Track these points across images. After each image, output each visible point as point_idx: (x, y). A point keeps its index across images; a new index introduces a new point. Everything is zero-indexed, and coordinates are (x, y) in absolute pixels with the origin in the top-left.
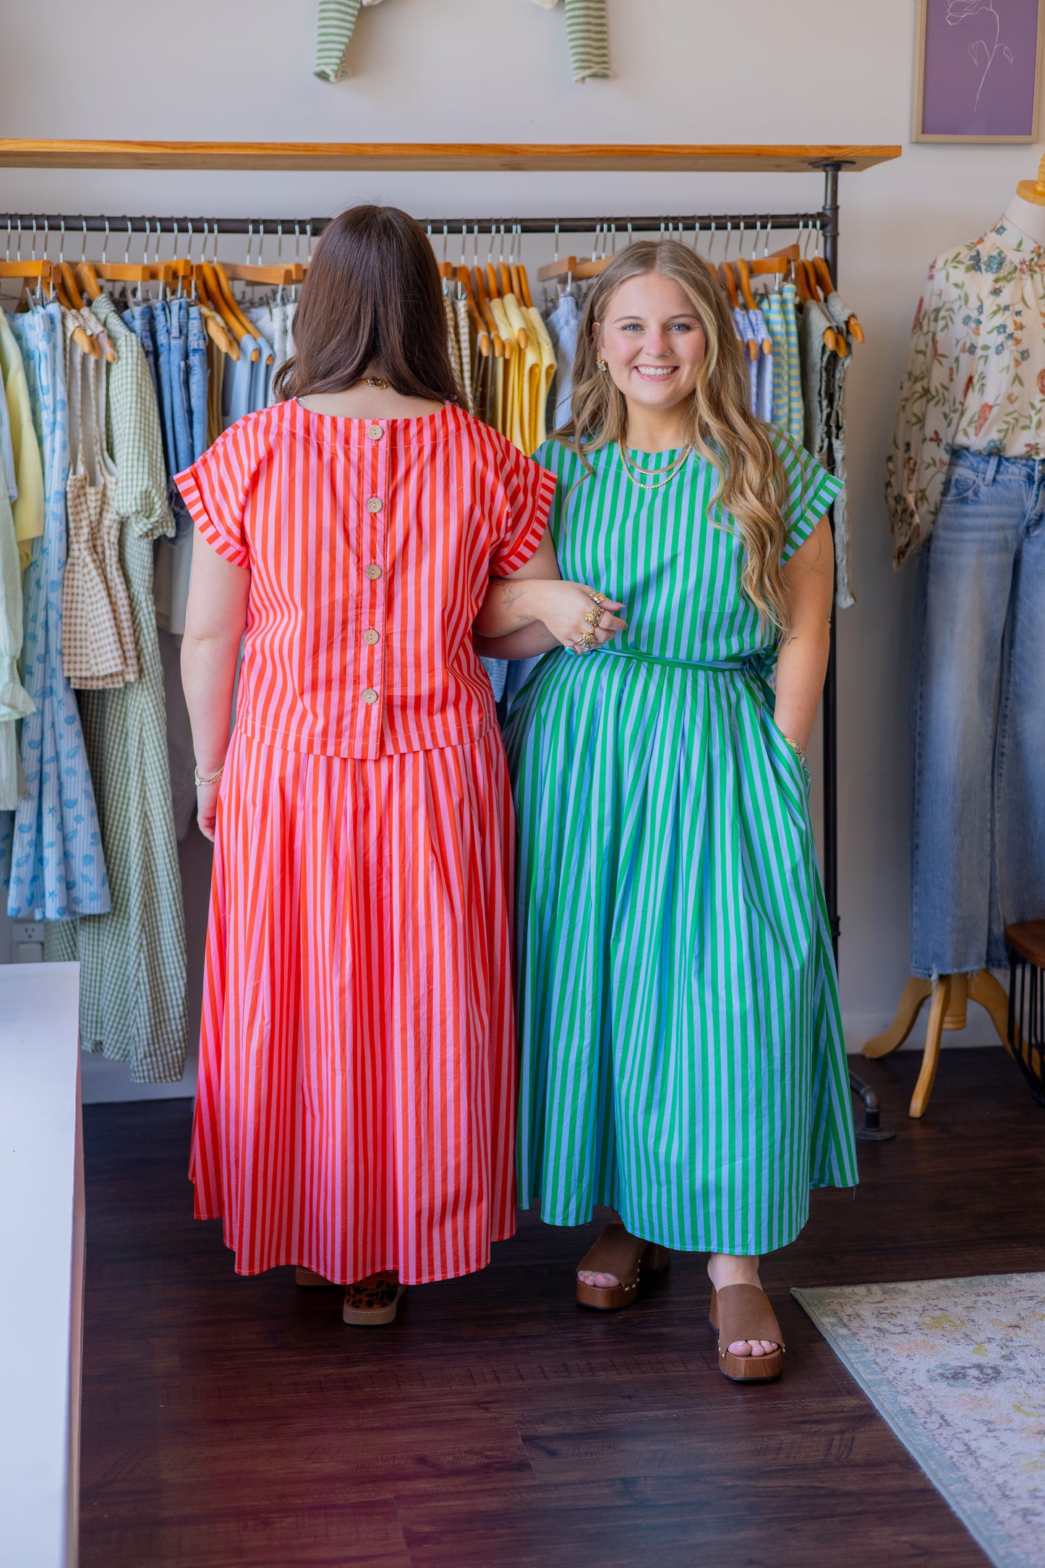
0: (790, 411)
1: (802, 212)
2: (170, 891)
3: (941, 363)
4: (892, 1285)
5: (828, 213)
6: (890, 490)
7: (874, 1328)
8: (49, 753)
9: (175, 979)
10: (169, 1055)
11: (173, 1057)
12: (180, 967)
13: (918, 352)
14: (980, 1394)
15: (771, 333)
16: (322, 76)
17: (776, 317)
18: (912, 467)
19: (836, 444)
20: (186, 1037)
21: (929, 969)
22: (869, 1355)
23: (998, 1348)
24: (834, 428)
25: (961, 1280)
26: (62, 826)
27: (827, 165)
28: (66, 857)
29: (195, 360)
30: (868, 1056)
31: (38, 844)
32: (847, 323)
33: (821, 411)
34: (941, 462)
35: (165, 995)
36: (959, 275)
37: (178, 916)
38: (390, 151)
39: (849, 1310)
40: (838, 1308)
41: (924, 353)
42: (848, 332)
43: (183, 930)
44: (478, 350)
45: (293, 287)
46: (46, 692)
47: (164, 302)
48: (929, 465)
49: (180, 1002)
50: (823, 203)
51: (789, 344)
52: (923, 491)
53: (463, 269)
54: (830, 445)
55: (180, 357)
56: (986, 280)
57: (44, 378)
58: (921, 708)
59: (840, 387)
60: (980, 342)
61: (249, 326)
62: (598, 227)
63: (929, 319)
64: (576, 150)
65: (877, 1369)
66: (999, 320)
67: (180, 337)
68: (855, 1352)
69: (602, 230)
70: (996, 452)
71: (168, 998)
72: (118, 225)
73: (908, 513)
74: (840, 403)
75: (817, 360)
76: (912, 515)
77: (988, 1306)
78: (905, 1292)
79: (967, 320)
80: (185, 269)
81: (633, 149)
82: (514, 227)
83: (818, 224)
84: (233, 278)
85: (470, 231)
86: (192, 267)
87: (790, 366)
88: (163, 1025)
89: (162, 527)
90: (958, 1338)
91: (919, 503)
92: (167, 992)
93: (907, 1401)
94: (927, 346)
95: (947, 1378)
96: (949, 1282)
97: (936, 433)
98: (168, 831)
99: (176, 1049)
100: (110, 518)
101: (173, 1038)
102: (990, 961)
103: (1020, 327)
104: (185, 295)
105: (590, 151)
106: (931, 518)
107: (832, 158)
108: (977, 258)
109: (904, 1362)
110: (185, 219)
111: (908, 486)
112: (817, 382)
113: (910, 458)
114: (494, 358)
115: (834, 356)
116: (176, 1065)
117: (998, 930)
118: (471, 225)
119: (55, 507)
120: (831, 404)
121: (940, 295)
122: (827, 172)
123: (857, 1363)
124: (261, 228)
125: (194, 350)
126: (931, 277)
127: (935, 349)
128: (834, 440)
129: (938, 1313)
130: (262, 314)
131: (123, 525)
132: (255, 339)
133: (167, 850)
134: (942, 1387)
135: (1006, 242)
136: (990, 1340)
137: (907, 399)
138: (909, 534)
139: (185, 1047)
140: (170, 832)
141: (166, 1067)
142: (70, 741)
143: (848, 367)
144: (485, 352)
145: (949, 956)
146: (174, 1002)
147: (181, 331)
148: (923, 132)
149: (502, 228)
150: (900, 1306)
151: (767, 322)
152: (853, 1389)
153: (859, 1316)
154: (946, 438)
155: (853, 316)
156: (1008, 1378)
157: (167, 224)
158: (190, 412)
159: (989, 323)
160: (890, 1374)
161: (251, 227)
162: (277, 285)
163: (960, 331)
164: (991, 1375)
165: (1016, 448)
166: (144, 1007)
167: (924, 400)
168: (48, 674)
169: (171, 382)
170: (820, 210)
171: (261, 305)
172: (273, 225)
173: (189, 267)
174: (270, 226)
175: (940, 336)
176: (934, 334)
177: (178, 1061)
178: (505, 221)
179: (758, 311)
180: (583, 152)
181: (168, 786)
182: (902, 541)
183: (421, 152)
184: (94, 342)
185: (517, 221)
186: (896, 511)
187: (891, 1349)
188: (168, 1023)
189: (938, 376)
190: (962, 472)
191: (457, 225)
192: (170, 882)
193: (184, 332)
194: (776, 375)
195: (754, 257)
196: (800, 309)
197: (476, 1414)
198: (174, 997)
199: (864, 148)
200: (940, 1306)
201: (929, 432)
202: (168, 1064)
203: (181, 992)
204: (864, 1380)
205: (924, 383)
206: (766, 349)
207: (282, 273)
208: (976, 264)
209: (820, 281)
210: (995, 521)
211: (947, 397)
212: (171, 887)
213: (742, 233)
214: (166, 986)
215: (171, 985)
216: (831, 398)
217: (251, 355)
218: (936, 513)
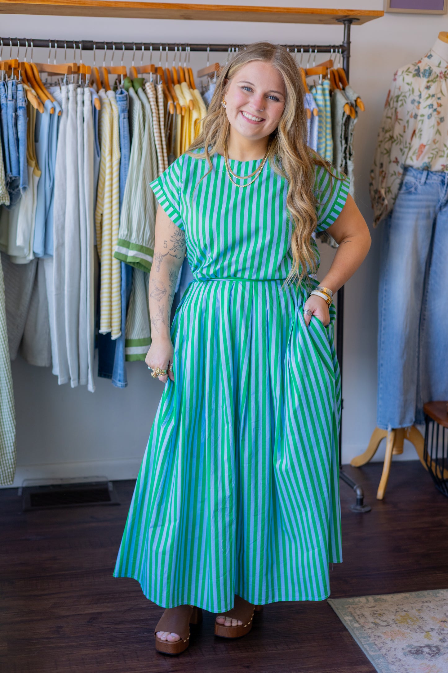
0: (326, 145)
1: (332, 44)
2: (7, 388)
3: (399, 123)
4: (378, 597)
5: (346, 45)
6: (372, 187)
7: (372, 623)
9: (9, 432)
10: (6, 471)
11: (8, 473)
12: (12, 427)
13: (388, 117)
14: (431, 663)
15: (318, 105)
17: (320, 97)
18: (384, 175)
19: (350, 163)
20: (15, 462)
21: (387, 425)
22: (371, 639)
23: (437, 635)
24: (348, 155)
25: (414, 594)
27: (344, 21)
29: (20, 112)
30: (354, 465)
32: (356, 101)
33: (342, 145)
34: (399, 173)
35: (4, 441)
36: (409, 78)
37: (11, 401)
38: (123, 5)
39: (358, 612)
40: (352, 611)
41: (390, 118)
42: (356, 106)
43: (14, 408)
44: (168, 111)
45: (72, 76)
47: (4, 82)
48: (392, 175)
49: (12, 444)
50: (342, 40)
51: (326, 111)
52: (389, 188)
53: (160, 68)
54: (346, 163)
55: (13, 111)
56: (423, 81)
58: (385, 296)
59: (351, 134)
60: (420, 112)
61: (49, 96)
62: (229, 49)
63: (393, 102)
64: (219, 8)
65: (376, 648)
66: (429, 102)
67: (12, 100)
68: (364, 638)
69: (231, 51)
70: (427, 169)
71: (6, 442)
73: (382, 198)
74: (351, 142)
75: (340, 120)
76: (383, 200)
77: (429, 609)
78: (386, 601)
79: (413, 101)
80: (15, 64)
81: (248, 8)
82: (187, 48)
83: (340, 50)
84: (41, 71)
85: (164, 49)
86: (19, 63)
87: (326, 123)
88: (3, 456)
89: (3, 200)
90: (416, 629)
91: (387, 194)
92: (5, 439)
94: (392, 114)
95: (413, 654)
96: (407, 595)
97: (396, 159)
98: (6, 357)
99: (10, 468)
101: (8, 463)
102: (417, 422)
103: (440, 105)
104: (15, 78)
105: (226, 9)
106: (392, 201)
107: (349, 16)
108: (418, 70)
109: (389, 644)
110: (16, 39)
111: (381, 185)
112: (340, 131)
113: (383, 171)
114: (176, 115)
115: (349, 118)
116: (10, 476)
117: (421, 406)
118: (165, 46)
120: (346, 142)
121: (399, 89)
122: (345, 24)
123: (365, 644)
124: (56, 45)
125: (20, 107)
126: (395, 80)
127: (397, 116)
128: (348, 161)
129: (403, 614)
130: (56, 90)
132: (52, 102)
133: (5, 367)
134: (411, 660)
135: (433, 63)
136: (432, 630)
137: (381, 142)
138: (382, 209)
139: (15, 467)
140: (7, 358)
141: (5, 478)
143: (356, 124)
144: (172, 112)
145: (397, 419)
146: (9, 445)
147: (13, 97)
148: (390, 7)
149: (180, 48)
150: (384, 609)
151: (315, 100)
153: (363, 615)
154: (402, 161)
155: (358, 97)
156: (445, 653)
157: (6, 41)
158: (17, 140)
159: (424, 103)
160: (383, 651)
161: (50, 44)
162: (64, 75)
163: (409, 107)
164: (436, 652)
165: (437, 166)
167: (390, 142)
169: (7, 124)
170: (341, 44)
171: (56, 85)
172: (62, 44)
173: (18, 63)
174: (60, 44)
175: (399, 110)
176: (396, 109)
177: (11, 475)
178: (182, 45)
179: (310, 94)
180: (223, 9)
181: (6, 334)
182: (378, 213)
183: (139, 6)
185: (188, 45)
186: (375, 198)
187: (383, 636)
188: (6, 455)
189: (398, 130)
190: (409, 178)
191: (157, 46)
192: (7, 383)
193: (15, 97)
194: (320, 127)
195: (308, 67)
196: (332, 93)
198: (9, 442)
199: (365, 11)
200: (404, 609)
201: (393, 158)
202: (6, 476)
203: (12, 439)
204: (370, 656)
205: (391, 133)
206: (315, 113)
207: (67, 68)
208: (418, 73)
209: (341, 80)
210: (424, 203)
211: (402, 140)
212: (7, 386)
213: (302, 55)
214: (5, 436)
215: (7, 436)
216: (346, 139)
217: (50, 110)
218: (395, 199)
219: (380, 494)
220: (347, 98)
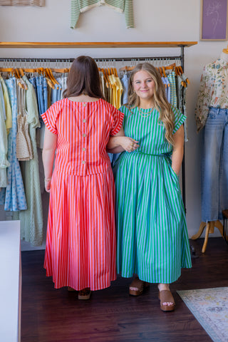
0: (174, 99)
1: (176, 56)
3: (207, 88)
4: (198, 290)
5: (182, 56)
6: (196, 116)
7: (195, 299)
8: (13, 175)
9: (40, 224)
14: (218, 314)
15: (170, 82)
16: (72, 28)
17: (171, 79)
18: (200, 111)
20: (43, 236)
21: (206, 220)
22: (193, 305)
23: (222, 304)
24: (183, 103)
25: (213, 289)
26: (16, 190)
28: (17, 197)
29: (45, 89)
30: (193, 239)
31: (11, 194)
32: (186, 80)
33: (181, 99)
34: (207, 110)
35: (38, 227)
36: (210, 69)
39: (189, 295)
40: (187, 295)
42: (186, 82)
43: (42, 213)
44: (106, 87)
45: (66, 73)
46: (13, 162)
47: (38, 77)
48: (204, 111)
49: (42, 229)
50: (181, 54)
51: (173, 85)
52: (203, 116)
53: (103, 69)
55: (42, 89)
56: (216, 70)
57: (12, 93)
59: (185, 94)
60: (215, 84)
61: (56, 82)
62: (132, 60)
63: (204, 79)
65: (195, 308)
66: (219, 79)
67: (41, 84)
68: (190, 305)
70: (219, 108)
72: (28, 60)
74: (185, 97)
75: (180, 88)
76: (201, 121)
77: (219, 294)
78: (201, 291)
79: (212, 79)
83: (180, 58)
84: (53, 71)
85: (104, 61)
87: (174, 90)
88: (38, 234)
89: (38, 125)
90: (213, 301)
91: (202, 119)
93: (202, 315)
94: (203, 85)
95: (211, 310)
96: (211, 289)
97: (206, 104)
98: (39, 192)
100: (26, 123)
102: (219, 218)
103: (224, 80)
104: (43, 75)
105: (130, 43)
107: (183, 44)
108: (214, 66)
109: (201, 307)
110: (42, 59)
111: (200, 115)
113: (200, 109)
114: (110, 88)
115: (183, 87)
117: (221, 211)
119: (14, 121)
121: (206, 74)
122: (181, 47)
123: (190, 307)
124: (59, 61)
125: (44, 87)
126: (204, 70)
127: (205, 85)
128: (183, 105)
129: (208, 296)
130: (59, 79)
131: (29, 125)
132: (58, 85)
133: (39, 195)
134: (209, 312)
135: (220, 62)
136: (220, 302)
137: (199, 96)
138: (200, 126)
139: (43, 239)
142: (18, 172)
143: (186, 89)
144: (108, 87)
145: (210, 217)
148: (202, 38)
150: (200, 294)
151: (169, 80)
152: (190, 313)
153: (191, 297)
154: (208, 104)
155: (187, 78)
156: (224, 310)
157: (39, 60)
158: (44, 100)
159: (217, 80)
160: (198, 309)
161: (57, 60)
162: (62, 73)
163: (211, 82)
164: (220, 309)
166: (34, 230)
167: (203, 96)
168: (13, 158)
169: (39, 94)
170: (180, 56)
171: (59, 77)
173: (43, 69)
174: (61, 60)
175: (206, 83)
178: (112, 59)
179: (167, 78)
181: (39, 182)
182: (198, 127)
184: (23, 85)
185: (114, 59)
186: (197, 120)
187: (198, 304)
189: (206, 91)
190: (212, 112)
191: (101, 59)
194: (171, 91)
195: (166, 66)
196: (176, 77)
197: (107, 319)
198: (40, 228)
199: (189, 42)
200: (209, 294)
201: (204, 103)
204: (192, 311)
205: (203, 93)
206: (169, 86)
207: (63, 70)
208: (214, 67)
209: (180, 71)
210: (219, 122)
211: (208, 96)
212: (40, 204)
213: (163, 61)
214: (38, 225)
216: (183, 96)
217: (57, 88)
218: (206, 121)
219: (203, 250)
220: (182, 79)
